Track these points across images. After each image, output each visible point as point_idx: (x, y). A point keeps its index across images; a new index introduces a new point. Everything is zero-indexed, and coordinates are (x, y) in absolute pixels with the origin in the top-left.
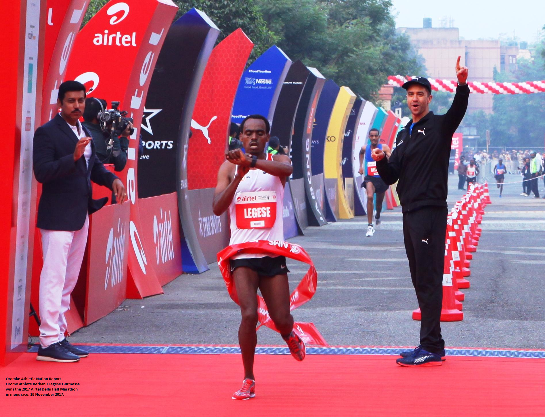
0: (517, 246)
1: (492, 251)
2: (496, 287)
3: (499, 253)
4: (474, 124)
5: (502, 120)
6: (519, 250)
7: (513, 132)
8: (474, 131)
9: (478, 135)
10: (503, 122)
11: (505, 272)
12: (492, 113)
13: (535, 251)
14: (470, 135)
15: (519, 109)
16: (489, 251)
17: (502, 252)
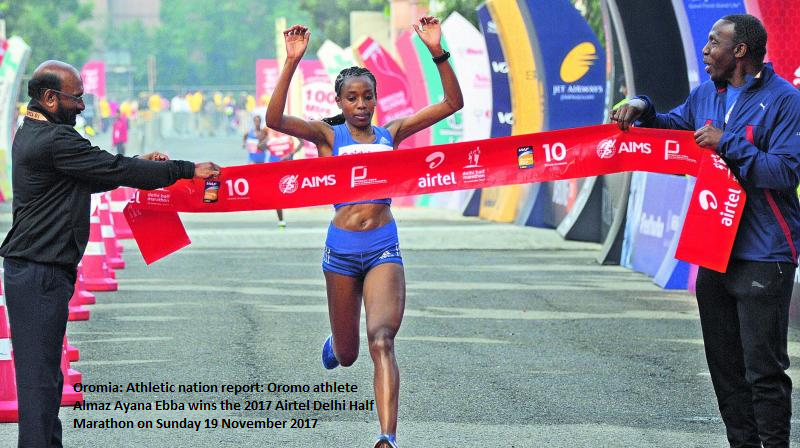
0: (261, 278)
1: (219, 289)
2: (253, 358)
3: (233, 293)
4: (124, 45)
5: (176, 37)
6: (267, 285)
7: (197, 59)
8: (126, 59)
9: (133, 65)
10: (179, 41)
11: (258, 328)
12: (159, 25)
13: (296, 287)
14: (118, 65)
15: (208, 18)
16: (214, 289)
17: (238, 290)
